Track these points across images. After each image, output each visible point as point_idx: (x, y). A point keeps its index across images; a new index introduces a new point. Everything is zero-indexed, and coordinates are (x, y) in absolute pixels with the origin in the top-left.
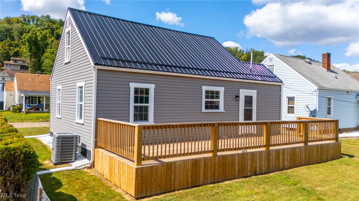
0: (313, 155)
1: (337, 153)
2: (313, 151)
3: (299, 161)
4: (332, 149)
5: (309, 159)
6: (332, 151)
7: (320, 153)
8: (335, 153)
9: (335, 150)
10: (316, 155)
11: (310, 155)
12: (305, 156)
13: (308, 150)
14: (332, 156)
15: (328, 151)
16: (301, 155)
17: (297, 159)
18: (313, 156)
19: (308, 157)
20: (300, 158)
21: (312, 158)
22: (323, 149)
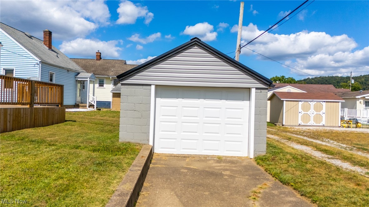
0: (39, 117)
1: (62, 117)
2: (39, 113)
3: (24, 123)
4: (57, 113)
5: (34, 122)
6: (57, 115)
7: (46, 116)
8: (60, 117)
9: (60, 114)
10: (42, 118)
11: (36, 118)
12: (31, 119)
13: (33, 112)
14: (58, 120)
15: (53, 115)
16: (26, 117)
17: (22, 121)
18: (39, 119)
19: (33, 119)
20: (24, 120)
21: (38, 120)
22: (49, 112)
